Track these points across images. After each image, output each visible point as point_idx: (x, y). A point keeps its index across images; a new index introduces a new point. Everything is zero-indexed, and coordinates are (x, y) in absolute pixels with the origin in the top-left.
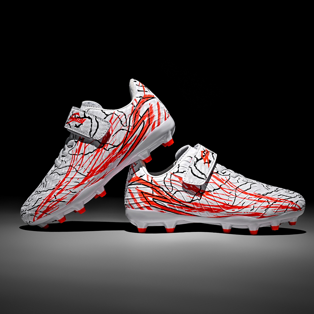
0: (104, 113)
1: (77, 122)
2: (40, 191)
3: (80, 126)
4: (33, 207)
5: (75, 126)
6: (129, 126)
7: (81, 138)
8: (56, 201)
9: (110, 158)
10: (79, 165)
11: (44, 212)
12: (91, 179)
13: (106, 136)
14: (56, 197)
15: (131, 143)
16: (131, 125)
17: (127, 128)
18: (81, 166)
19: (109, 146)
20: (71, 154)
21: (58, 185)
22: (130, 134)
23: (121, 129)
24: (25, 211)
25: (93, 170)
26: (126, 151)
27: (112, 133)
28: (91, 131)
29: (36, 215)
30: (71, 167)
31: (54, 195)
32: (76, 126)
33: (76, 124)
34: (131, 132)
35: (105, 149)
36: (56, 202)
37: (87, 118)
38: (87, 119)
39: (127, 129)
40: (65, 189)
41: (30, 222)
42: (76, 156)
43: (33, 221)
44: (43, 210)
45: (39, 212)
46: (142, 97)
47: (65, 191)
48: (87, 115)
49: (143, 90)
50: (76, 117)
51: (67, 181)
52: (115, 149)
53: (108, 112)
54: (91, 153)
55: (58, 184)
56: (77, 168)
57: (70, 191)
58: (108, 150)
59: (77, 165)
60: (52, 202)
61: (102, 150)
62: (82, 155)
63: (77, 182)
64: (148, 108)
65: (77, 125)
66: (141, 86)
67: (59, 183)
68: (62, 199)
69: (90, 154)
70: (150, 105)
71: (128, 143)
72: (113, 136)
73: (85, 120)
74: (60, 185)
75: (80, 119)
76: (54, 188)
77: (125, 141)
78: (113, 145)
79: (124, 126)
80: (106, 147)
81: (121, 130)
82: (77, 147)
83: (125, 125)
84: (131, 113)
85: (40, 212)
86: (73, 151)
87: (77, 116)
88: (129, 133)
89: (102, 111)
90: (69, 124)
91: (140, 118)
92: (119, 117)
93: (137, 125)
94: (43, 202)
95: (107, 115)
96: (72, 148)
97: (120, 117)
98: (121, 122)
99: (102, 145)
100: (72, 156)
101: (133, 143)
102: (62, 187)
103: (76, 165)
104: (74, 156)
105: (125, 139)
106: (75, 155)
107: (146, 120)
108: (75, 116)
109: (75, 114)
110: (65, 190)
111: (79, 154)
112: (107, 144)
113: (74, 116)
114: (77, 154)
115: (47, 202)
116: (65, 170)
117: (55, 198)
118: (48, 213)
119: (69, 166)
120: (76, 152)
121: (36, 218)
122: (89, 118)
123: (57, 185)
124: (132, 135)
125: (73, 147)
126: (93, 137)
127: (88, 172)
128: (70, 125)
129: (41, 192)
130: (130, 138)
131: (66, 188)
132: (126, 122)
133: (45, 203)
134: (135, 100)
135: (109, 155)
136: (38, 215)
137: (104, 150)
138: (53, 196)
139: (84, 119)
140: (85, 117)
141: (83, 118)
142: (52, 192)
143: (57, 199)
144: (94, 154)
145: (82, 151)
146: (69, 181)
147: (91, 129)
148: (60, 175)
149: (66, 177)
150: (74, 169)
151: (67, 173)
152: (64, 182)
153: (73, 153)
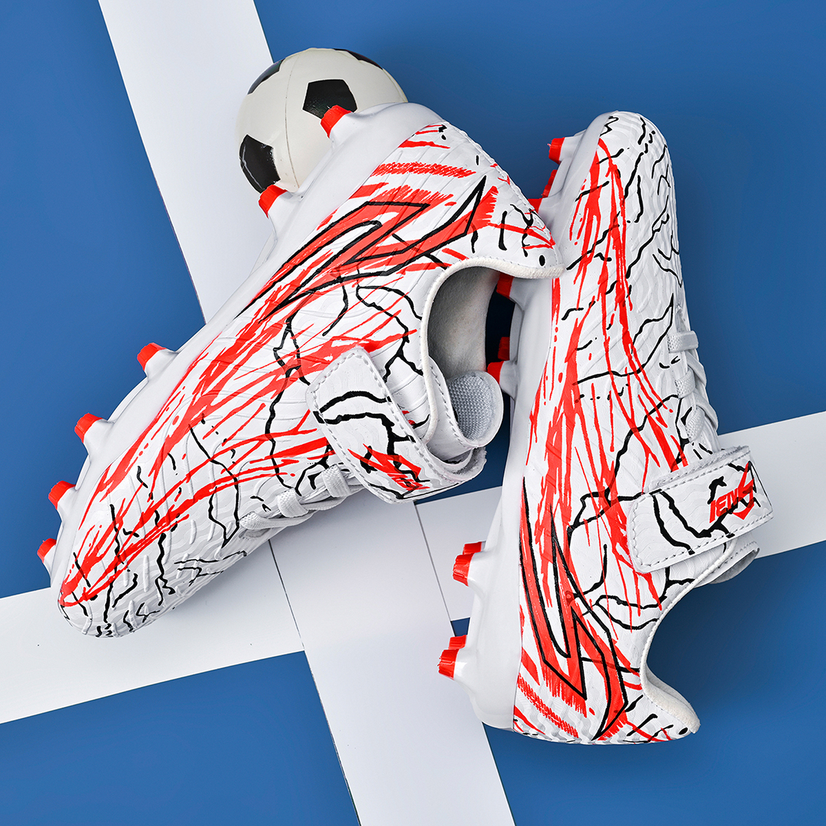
0: (681, 583)
2: (658, 230)
3: (710, 491)
4: (636, 177)
5: (722, 478)
6: (590, 610)
7: (680, 465)
8: (592, 251)
9: (560, 485)
10: (621, 394)
11: (595, 191)
12: (560, 387)
13: (622, 530)
14: (602, 258)
15: (544, 571)
16: (588, 618)
17: (590, 601)
18: (614, 396)
19: (589, 512)
20: (668, 399)
21: (626, 294)
22: (568, 592)
23: (602, 580)
24: (646, 145)
25: (577, 415)
26: (538, 540)
27: (614, 551)
28: (672, 506)
29: (611, 163)
30: (637, 368)
31: (610, 259)
32: (720, 482)
33: (725, 485)
34: (569, 601)
35: (595, 494)
36: (590, 248)
37: (712, 529)
38: (708, 526)
39: (587, 597)
40: (598, 300)
41: (609, 130)
42: (650, 407)
43: (602, 137)
44: (605, 193)
45: (611, 181)
46: (629, 710)
47: (594, 297)
48: (717, 533)
49: (641, 729)
50: (740, 503)
51: (610, 325)
52: (570, 520)
53: (676, 595)
54: (620, 453)
55: (628, 296)
56: (621, 382)
57: (582, 309)
58: (583, 498)
59: (626, 388)
60: (600, 238)
61: (599, 484)
62: (638, 424)
63: (586, 346)
64: (586, 699)
65: (719, 487)
66: (656, 734)
67: (627, 299)
68: (583, 270)
69: (619, 447)
70: (591, 711)
71: (550, 565)
72: (605, 547)
73: (712, 519)
74: (620, 301)
75: (726, 506)
76: (628, 275)
77: (564, 562)
78: (584, 526)
79: (602, 597)
80: (597, 503)
81: (598, 581)
82: (669, 432)
83: (600, 603)
84: (616, 645)
85: (607, 183)
86: (671, 411)
87: (741, 507)
88: (574, 592)
89: (690, 581)
90: (743, 470)
91: (584, 654)
92: (637, 608)
93: (573, 630)
94: (623, 215)
95: (669, 583)
96: (679, 418)
97: (635, 609)
98: (619, 602)
99: (609, 498)
100: (660, 399)
101: (540, 576)
102: (611, 297)
103: (628, 385)
104: (657, 402)
105: (567, 569)
106: (656, 408)
107: (563, 664)
108: (743, 502)
109: (749, 506)
110: (595, 300)
111: (647, 420)
112: (602, 513)
113: (747, 502)
114: (654, 415)
115: (614, 225)
116: (643, 346)
117: (600, 255)
118: (586, 197)
119: (644, 365)
120: (660, 419)
121: (602, 155)
122: (706, 533)
123: (626, 289)
124: (562, 594)
125: (680, 422)
126: (654, 497)
127: (583, 396)
128: (739, 468)
129: (654, 232)
130: (559, 580)
131: (598, 304)
132: (607, 613)
133: (614, 217)
134: (638, 687)
135: (568, 489)
136: (604, 167)
137: (594, 489)
138: (612, 254)
139: (717, 518)
140: (718, 526)
142: (625, 261)
143: (596, 256)
144: (611, 458)
145: (648, 434)
146: (608, 329)
147: (676, 512)
148: (648, 321)
149: (626, 334)
150: (624, 373)
151: (632, 347)
152: (617, 314)
153: (666, 408)
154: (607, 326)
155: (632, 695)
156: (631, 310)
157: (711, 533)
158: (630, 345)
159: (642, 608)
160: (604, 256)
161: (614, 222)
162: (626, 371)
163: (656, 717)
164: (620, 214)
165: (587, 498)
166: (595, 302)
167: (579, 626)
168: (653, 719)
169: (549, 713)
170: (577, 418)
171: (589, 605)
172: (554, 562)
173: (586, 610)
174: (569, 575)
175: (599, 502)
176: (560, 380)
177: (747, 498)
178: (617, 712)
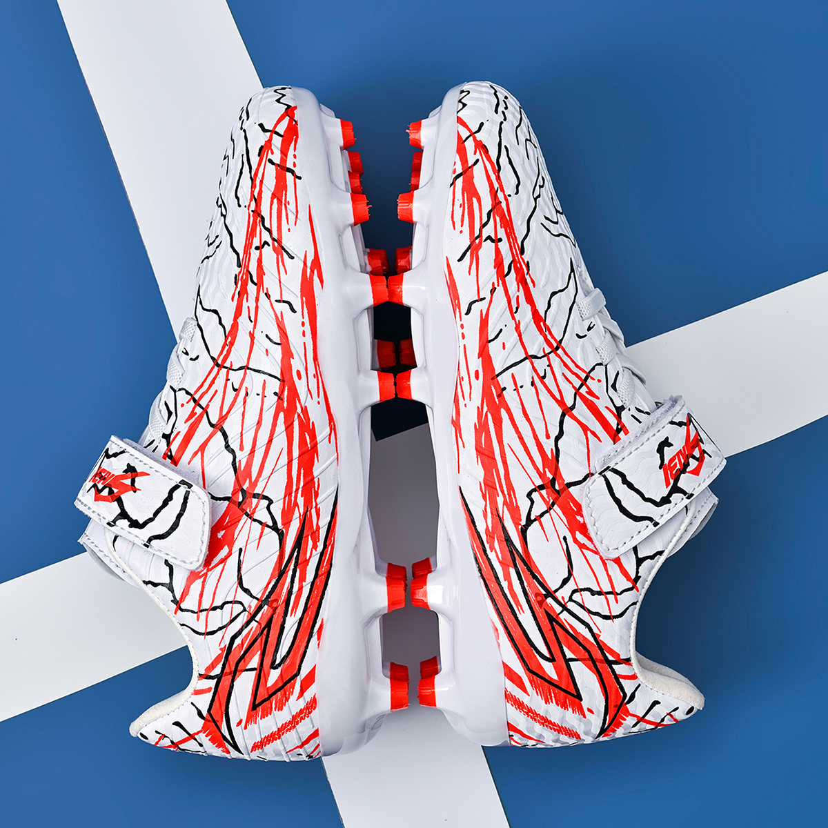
0: (652, 557)
1: (677, 454)
2: (539, 196)
3: (659, 455)
4: (503, 148)
5: (667, 438)
6: (565, 608)
7: (622, 435)
8: (480, 236)
9: (501, 486)
10: (544, 377)
11: (467, 172)
12: (478, 385)
13: (579, 518)
14: (492, 241)
15: (507, 578)
16: (565, 616)
17: (563, 598)
18: (537, 381)
19: (539, 507)
20: (593, 369)
21: (526, 272)
22: (537, 595)
24: (503, 113)
25: (502, 410)
26: (492, 548)
27: (575, 541)
28: (625, 481)
29: (475, 139)
30: (555, 345)
31: (500, 240)
32: (666, 443)
33: (672, 445)
34: (541, 603)
35: (541, 487)
36: (477, 233)
37: (670, 494)
38: (665, 492)
39: (558, 595)
40: (498, 286)
41: (464, 105)
42: (577, 383)
43: (460, 114)
44: (478, 172)
45: (480, 158)
46: (629, 702)
47: (493, 283)
48: (676, 497)
49: (646, 718)
50: (691, 460)
51: (517, 308)
52: (521, 520)
53: (649, 571)
54: (557, 439)
55: (528, 273)
56: (541, 365)
57: (484, 299)
58: (529, 495)
59: (548, 369)
60: (485, 219)
61: (542, 476)
62: (569, 404)
63: (496, 337)
64: (582, 700)
65: (666, 448)
66: (663, 720)
67: (527, 277)
68: (476, 258)
69: (554, 432)
70: (590, 710)
71: (512, 571)
72: (565, 539)
73: (668, 484)
74: (522, 281)
75: (678, 467)
76: (522, 252)
77: (525, 564)
78: (537, 522)
79: (574, 592)
80: (546, 496)
81: (566, 575)
82: (602, 404)
83: (574, 598)
84: (600, 638)
85: (477, 161)
86: (599, 381)
87: (693, 464)
88: (544, 592)
89: (660, 553)
90: (685, 424)
91: (569, 655)
92: (613, 596)
93: (552, 632)
94: (503, 190)
95: (640, 561)
96: (609, 386)
97: (611, 597)
98: (593, 593)
99: (557, 487)
100: (585, 372)
101: (505, 584)
102: (511, 279)
103: (550, 365)
104: (583, 376)
105: (530, 570)
106: (584, 382)
107: (549, 669)
108: (694, 457)
109: (700, 460)
110: (496, 286)
111: (578, 397)
112: (553, 504)
113: (698, 456)
114: (583, 390)
115: (496, 203)
116: (555, 321)
117: (489, 238)
118: (460, 181)
119: (561, 340)
120: (590, 393)
121: (464, 133)
122: (666, 500)
123: (524, 267)
124: (532, 597)
125: (610, 389)
126: (605, 477)
127: (505, 389)
128: (680, 424)
129: (535, 200)
130: (525, 584)
131: (500, 289)
132: (583, 607)
133: (494, 194)
134: (634, 677)
135: (510, 488)
136: (470, 144)
137: (539, 482)
138: (501, 233)
139: (672, 481)
140: (676, 489)
141: (677, 480)
142: (516, 237)
143: (485, 240)
144: (549, 446)
145: (581, 411)
146: (516, 312)
147: (631, 486)
148: (554, 294)
149: (535, 313)
150: (543, 354)
151: (545, 324)
152: (521, 294)
153: (594, 379)
154: (514, 310)
155: (629, 686)
156: (534, 286)
157: (671, 499)
158: (542, 323)
159: (618, 594)
160: (493, 237)
161: (495, 199)
162: (544, 352)
163: (659, 703)
164: (499, 190)
165: (534, 493)
166: (495, 288)
167: (557, 627)
168: (657, 706)
169: (545, 722)
170: (503, 413)
171: (563, 603)
172: (515, 566)
173: (561, 609)
174: (535, 577)
175: (547, 494)
176: (477, 377)
177: (696, 453)
178: (617, 705)
